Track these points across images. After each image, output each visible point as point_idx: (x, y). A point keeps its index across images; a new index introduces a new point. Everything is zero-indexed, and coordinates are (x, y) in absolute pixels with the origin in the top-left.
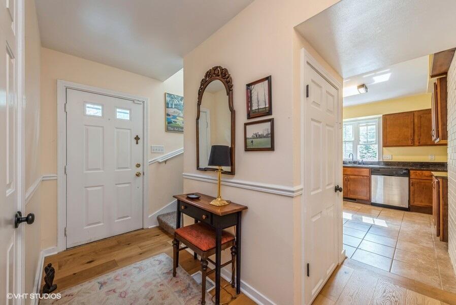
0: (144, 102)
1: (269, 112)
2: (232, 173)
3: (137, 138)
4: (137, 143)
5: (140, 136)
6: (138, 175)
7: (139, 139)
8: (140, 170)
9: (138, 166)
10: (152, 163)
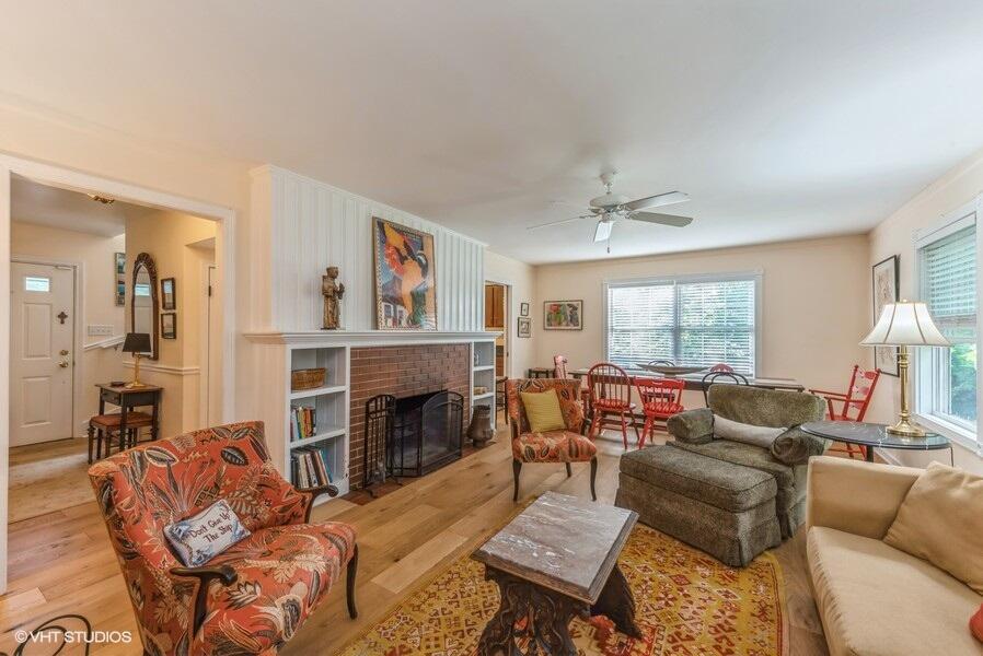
0: (75, 267)
1: (174, 307)
2: (156, 358)
3: (62, 316)
4: (62, 322)
5: (69, 313)
6: (63, 366)
7: (66, 316)
8: (68, 359)
9: (64, 353)
10: (88, 350)
